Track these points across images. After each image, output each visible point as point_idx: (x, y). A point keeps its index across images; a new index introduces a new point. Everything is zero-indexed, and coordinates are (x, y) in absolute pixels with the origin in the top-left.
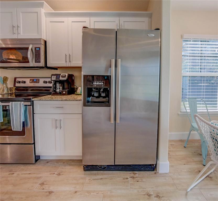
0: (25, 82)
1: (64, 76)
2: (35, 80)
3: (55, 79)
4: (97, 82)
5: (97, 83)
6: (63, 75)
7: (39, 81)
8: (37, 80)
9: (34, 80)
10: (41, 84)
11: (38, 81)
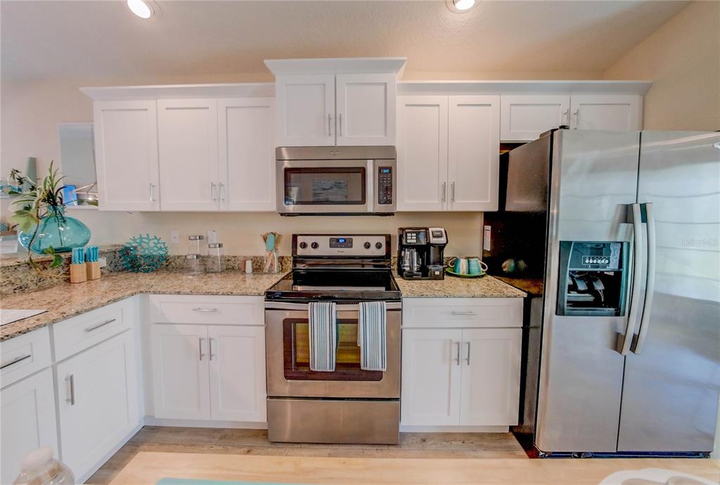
0: (315, 246)
1: (439, 233)
2: (341, 241)
3: (415, 241)
4: (593, 259)
5: (595, 261)
6: (437, 232)
7: (352, 243)
8: (345, 240)
9: (338, 240)
10: (357, 249)
11: (348, 243)
